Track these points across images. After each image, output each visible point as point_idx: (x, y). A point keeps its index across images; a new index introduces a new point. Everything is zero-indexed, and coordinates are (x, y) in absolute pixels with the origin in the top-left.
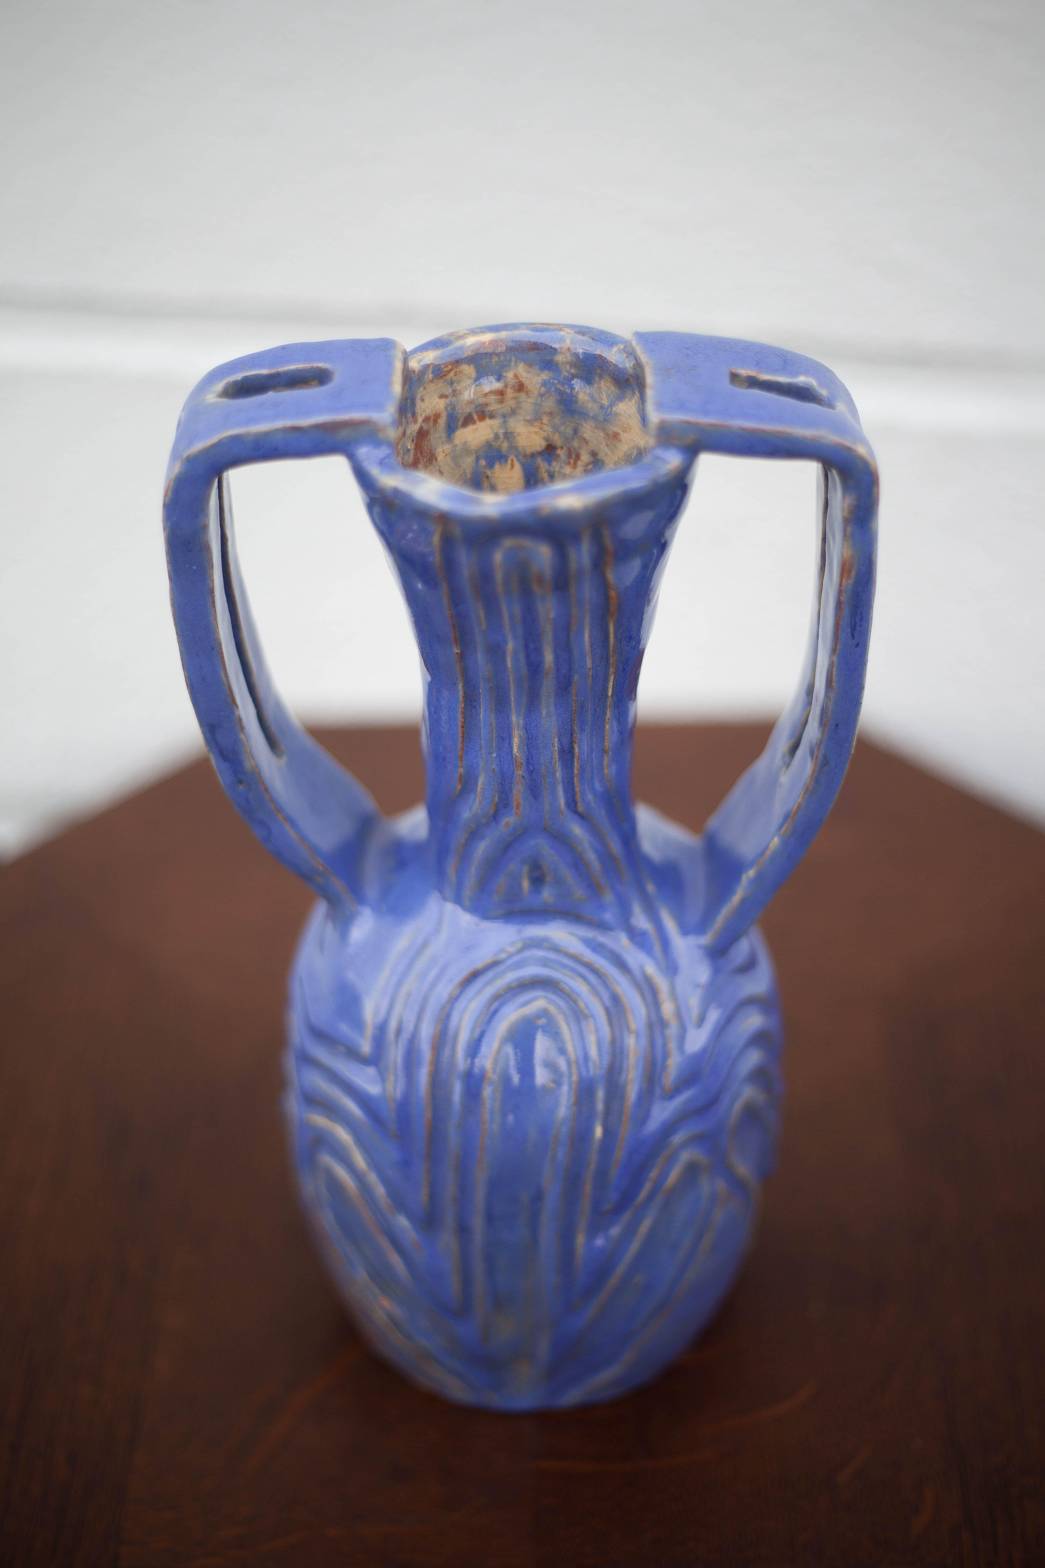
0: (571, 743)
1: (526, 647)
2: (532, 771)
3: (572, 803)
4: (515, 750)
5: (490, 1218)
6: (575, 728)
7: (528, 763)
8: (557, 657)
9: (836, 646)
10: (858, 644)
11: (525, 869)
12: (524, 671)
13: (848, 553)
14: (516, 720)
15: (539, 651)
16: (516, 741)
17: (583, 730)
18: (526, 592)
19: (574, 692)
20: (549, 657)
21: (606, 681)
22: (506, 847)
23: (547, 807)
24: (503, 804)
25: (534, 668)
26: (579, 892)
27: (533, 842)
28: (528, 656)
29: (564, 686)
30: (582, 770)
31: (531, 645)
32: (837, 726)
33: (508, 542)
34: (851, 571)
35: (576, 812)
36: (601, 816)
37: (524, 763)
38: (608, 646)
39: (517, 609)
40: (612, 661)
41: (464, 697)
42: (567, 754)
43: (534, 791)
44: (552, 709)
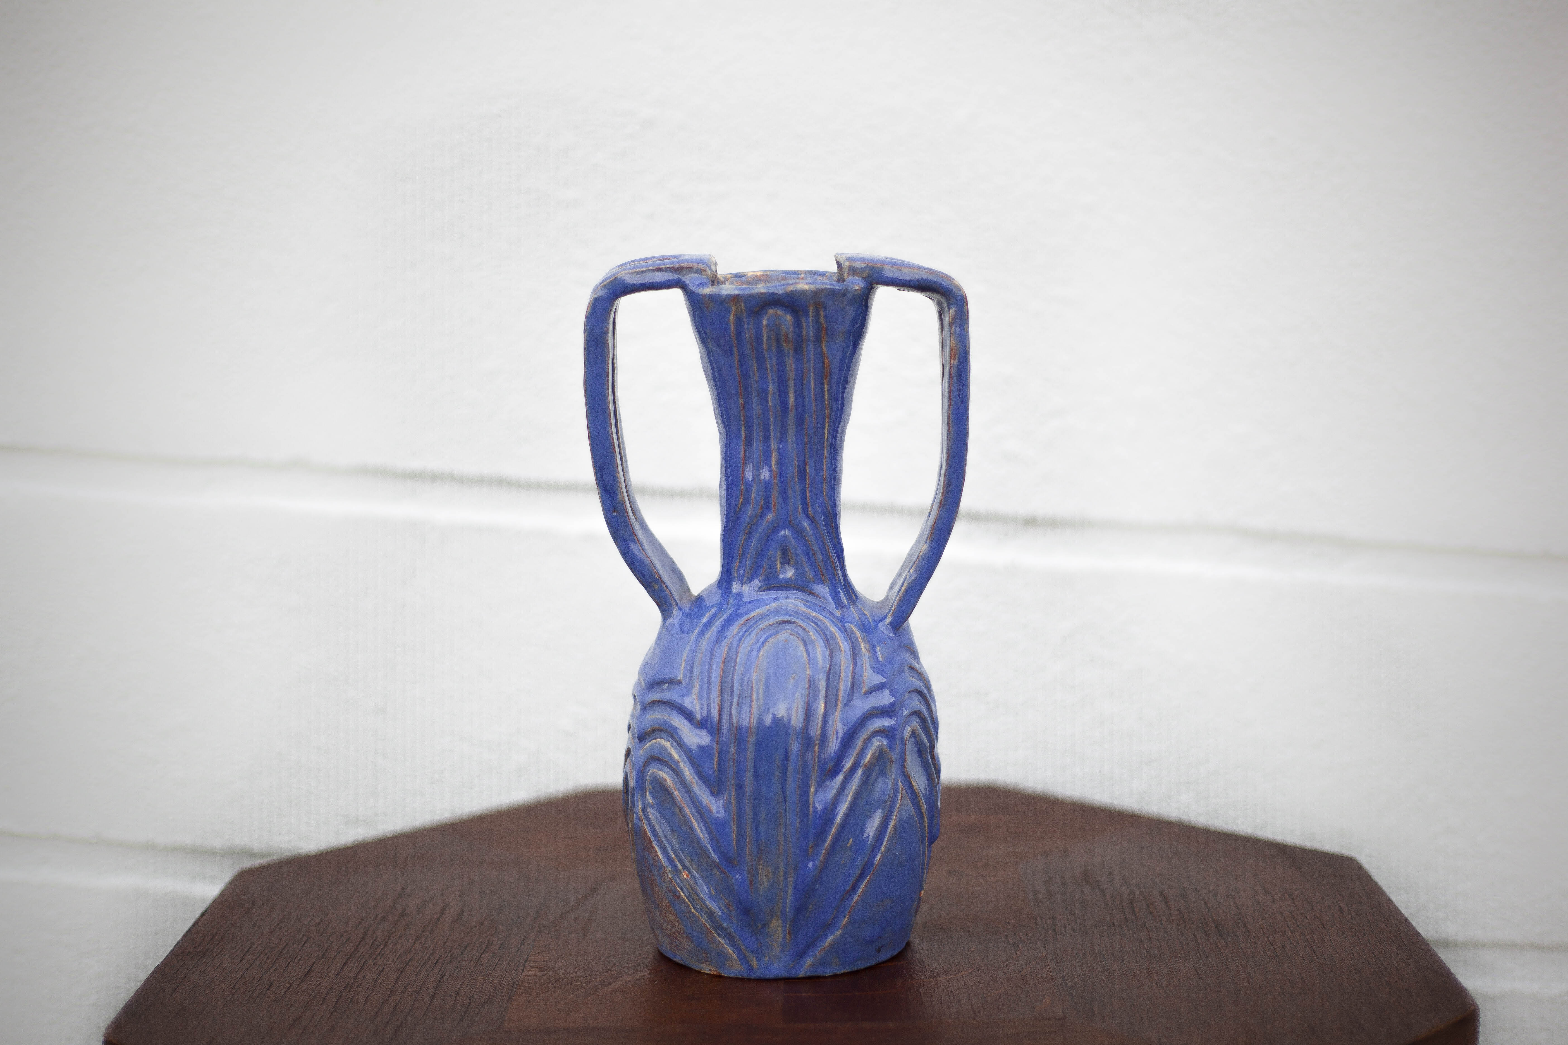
0: (805, 465)
1: (779, 390)
2: (782, 481)
3: (805, 509)
4: (773, 466)
5: (756, 775)
6: (807, 455)
7: (781, 475)
8: (796, 400)
9: (950, 402)
10: (962, 402)
11: (779, 554)
12: (778, 408)
13: (953, 344)
14: (774, 445)
15: (786, 393)
16: (774, 459)
17: (811, 457)
18: (780, 350)
19: (806, 427)
20: (792, 398)
21: (824, 427)
22: (769, 536)
23: (791, 508)
24: (767, 507)
25: (784, 404)
26: (810, 574)
27: (782, 533)
28: (780, 397)
29: (800, 423)
30: (811, 485)
31: (782, 389)
32: (954, 457)
33: (770, 311)
34: (955, 355)
35: (808, 516)
36: (821, 519)
37: (778, 475)
38: (824, 401)
39: (775, 361)
40: (827, 413)
41: (745, 437)
42: (802, 473)
43: (784, 496)
44: (794, 438)
